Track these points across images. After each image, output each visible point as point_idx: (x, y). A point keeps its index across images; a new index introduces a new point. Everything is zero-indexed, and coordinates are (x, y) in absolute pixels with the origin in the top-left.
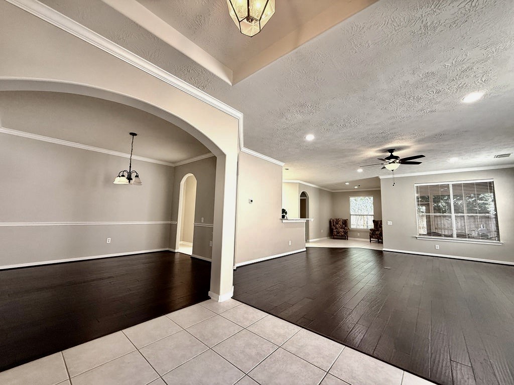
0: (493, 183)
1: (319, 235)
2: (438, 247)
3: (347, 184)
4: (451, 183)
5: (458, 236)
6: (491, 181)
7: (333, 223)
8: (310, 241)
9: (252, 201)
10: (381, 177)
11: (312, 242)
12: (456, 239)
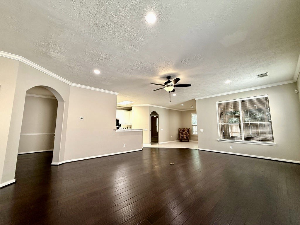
0: (268, 98)
1: (170, 139)
2: (232, 147)
3: (182, 105)
4: (240, 100)
5: (246, 139)
6: (267, 96)
7: (181, 131)
8: (160, 143)
9: (82, 118)
10: (196, 99)
11: (161, 144)
12: (243, 141)
